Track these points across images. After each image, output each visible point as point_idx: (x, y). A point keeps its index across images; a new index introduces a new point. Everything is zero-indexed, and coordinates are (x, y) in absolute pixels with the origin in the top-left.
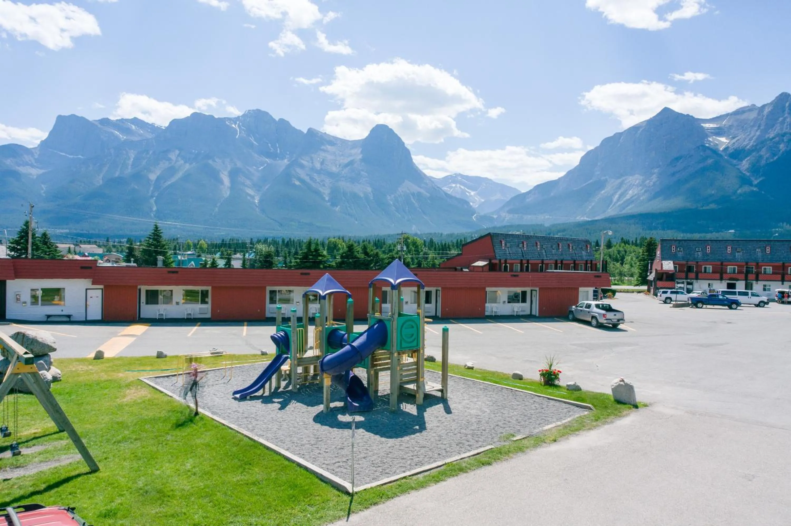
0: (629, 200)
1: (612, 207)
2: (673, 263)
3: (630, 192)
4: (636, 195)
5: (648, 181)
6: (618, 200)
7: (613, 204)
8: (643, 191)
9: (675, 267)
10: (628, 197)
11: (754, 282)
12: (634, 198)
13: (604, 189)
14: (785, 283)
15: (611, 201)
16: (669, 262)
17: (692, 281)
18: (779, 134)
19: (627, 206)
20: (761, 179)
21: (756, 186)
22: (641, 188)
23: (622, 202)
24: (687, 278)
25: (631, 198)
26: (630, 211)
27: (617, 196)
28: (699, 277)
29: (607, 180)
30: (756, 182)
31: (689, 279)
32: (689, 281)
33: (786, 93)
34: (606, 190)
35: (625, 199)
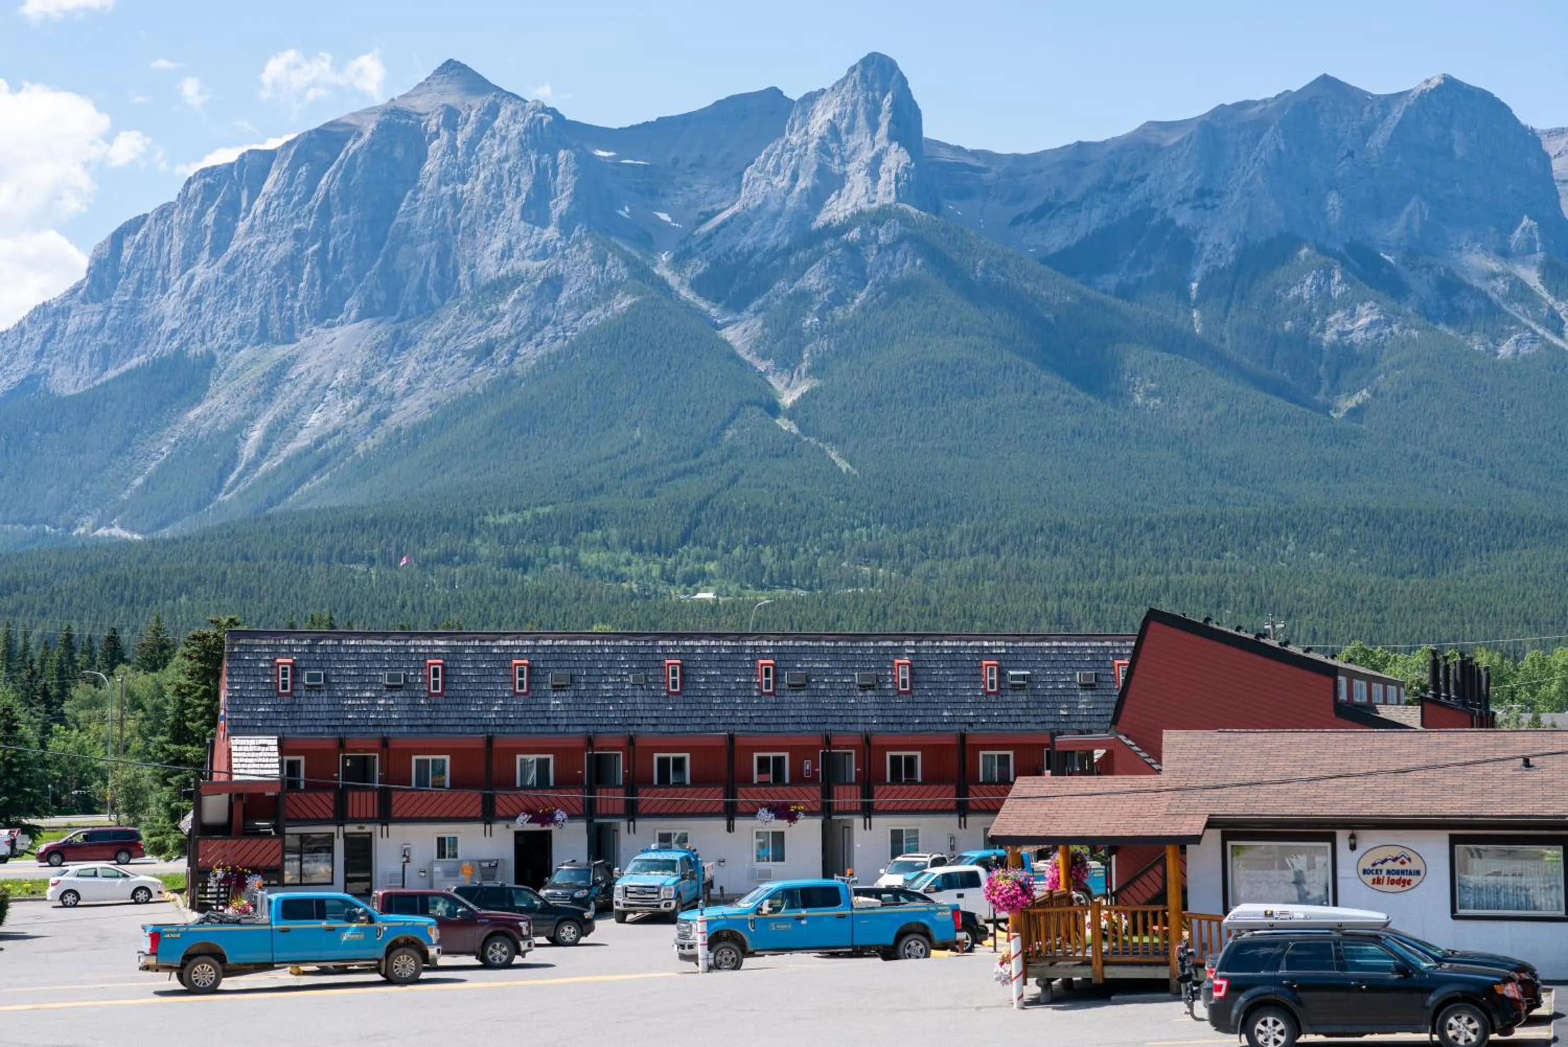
0: (308, 451)
1: (237, 482)
2: (280, 745)
3: (314, 419)
4: (336, 432)
5: (385, 375)
6: (263, 452)
7: (240, 468)
8: (367, 415)
9: (291, 769)
10: (303, 440)
11: (623, 824)
12: (330, 444)
13: (198, 401)
14: (739, 823)
15: (234, 456)
16: (263, 740)
17: (368, 828)
18: (861, 213)
19: (299, 483)
20: (804, 388)
21: (791, 414)
22: (357, 401)
23: (279, 461)
24: (341, 818)
25: (319, 443)
26: (314, 505)
27: (256, 434)
28: (396, 811)
29: (213, 359)
30: (788, 399)
31: (354, 821)
32: (351, 828)
33: (882, 56)
34: (208, 403)
35: (292, 448)
